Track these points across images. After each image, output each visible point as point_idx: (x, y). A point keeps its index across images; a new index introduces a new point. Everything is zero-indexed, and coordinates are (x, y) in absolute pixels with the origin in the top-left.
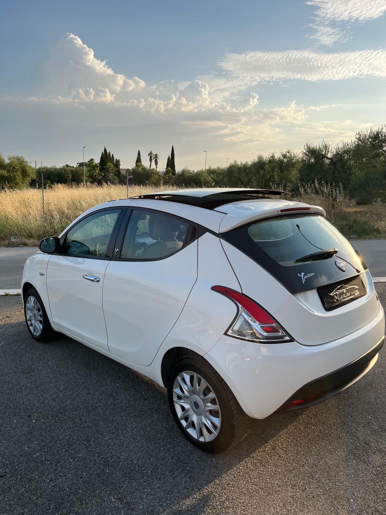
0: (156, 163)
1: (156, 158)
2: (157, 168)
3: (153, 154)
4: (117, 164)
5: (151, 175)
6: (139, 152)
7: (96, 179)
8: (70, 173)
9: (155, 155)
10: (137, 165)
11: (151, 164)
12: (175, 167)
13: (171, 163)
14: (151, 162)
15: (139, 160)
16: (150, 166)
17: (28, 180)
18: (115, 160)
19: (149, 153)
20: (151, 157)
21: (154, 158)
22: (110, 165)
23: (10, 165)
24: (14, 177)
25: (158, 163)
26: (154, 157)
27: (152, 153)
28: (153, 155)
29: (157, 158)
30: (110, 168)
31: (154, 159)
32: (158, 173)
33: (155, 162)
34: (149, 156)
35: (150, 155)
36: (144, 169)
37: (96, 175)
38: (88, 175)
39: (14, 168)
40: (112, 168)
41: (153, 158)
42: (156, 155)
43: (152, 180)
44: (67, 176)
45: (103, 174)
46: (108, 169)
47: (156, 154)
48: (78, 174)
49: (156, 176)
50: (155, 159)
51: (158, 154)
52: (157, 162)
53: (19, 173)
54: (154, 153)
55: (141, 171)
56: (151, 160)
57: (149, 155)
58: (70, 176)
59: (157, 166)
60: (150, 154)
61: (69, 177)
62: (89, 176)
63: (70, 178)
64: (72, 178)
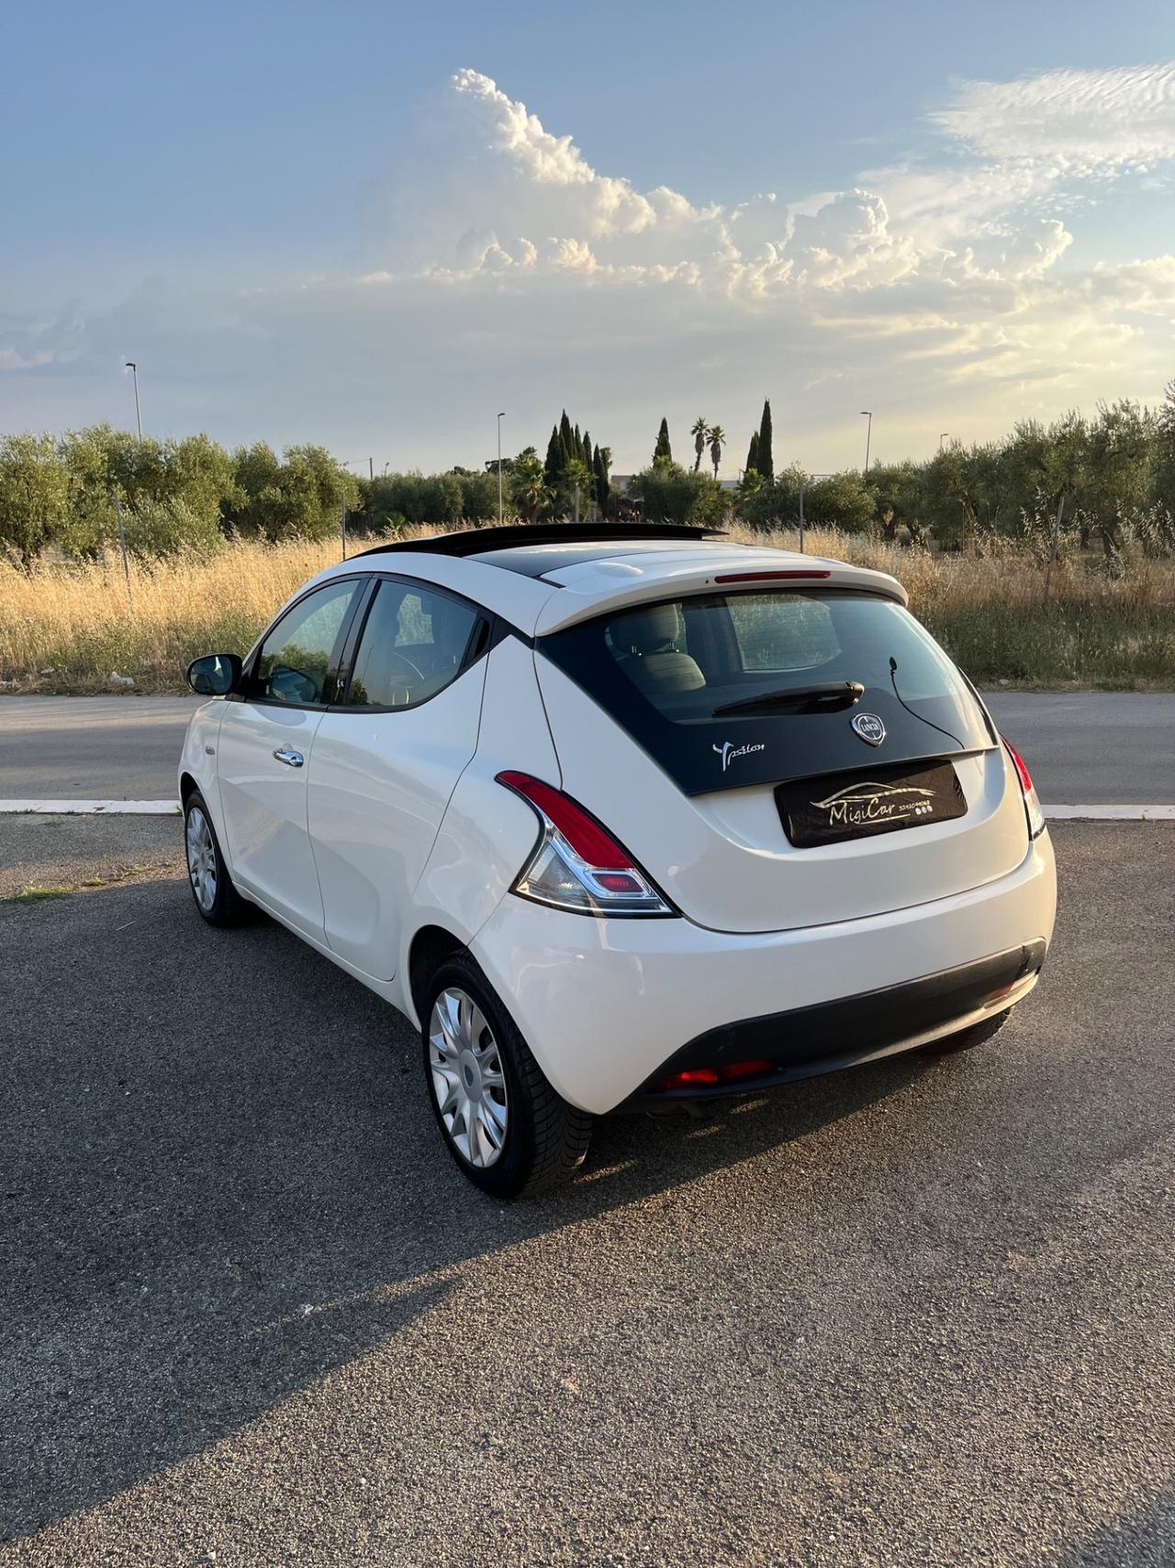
0: (716, 456)
1: (716, 440)
2: (716, 469)
3: (709, 428)
4: (600, 462)
5: (697, 494)
6: (664, 424)
7: (535, 506)
8: (460, 492)
9: (714, 431)
10: (657, 466)
11: (699, 458)
12: (774, 465)
13: (760, 452)
14: (700, 454)
15: (663, 448)
16: (697, 464)
17: (337, 516)
18: (593, 450)
19: (696, 424)
20: (699, 438)
21: (708, 439)
22: (576, 465)
23: (289, 472)
24: (300, 505)
25: (721, 455)
26: (709, 435)
27: (705, 424)
28: (708, 431)
29: (720, 442)
30: (574, 473)
31: (709, 442)
32: (719, 486)
33: (710, 453)
34: (695, 435)
35: (698, 432)
36: (675, 473)
37: (532, 497)
38: (509, 498)
39: (300, 480)
40: (582, 475)
41: (706, 441)
42: (717, 431)
43: (698, 509)
44: (452, 502)
45: (554, 494)
46: (570, 478)
47: (714, 426)
48: (482, 496)
49: (714, 496)
50: (712, 443)
51: (721, 429)
52: (719, 452)
53: (313, 495)
54: (710, 425)
55: (666, 481)
56: (699, 448)
57: (694, 432)
58: (460, 500)
59: (719, 464)
60: (697, 428)
61: (457, 504)
62: (513, 501)
63: (460, 508)
64: (464, 508)
